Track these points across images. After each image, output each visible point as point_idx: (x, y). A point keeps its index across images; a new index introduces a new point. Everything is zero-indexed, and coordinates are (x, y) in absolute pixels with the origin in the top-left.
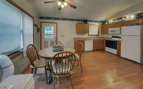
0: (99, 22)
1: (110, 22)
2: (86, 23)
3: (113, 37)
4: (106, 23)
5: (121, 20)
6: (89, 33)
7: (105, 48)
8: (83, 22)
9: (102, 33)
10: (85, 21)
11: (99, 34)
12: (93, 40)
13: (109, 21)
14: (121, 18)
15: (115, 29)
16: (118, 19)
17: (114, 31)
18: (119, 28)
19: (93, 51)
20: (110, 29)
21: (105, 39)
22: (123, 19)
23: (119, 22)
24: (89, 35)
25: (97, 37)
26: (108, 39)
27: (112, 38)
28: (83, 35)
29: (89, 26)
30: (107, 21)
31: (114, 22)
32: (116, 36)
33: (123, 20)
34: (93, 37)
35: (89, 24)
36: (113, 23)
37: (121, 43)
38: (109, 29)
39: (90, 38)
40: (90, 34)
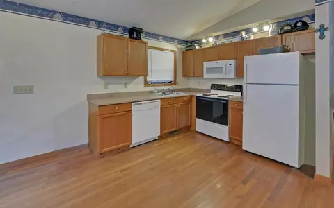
0: (176, 41)
1: (208, 42)
2: (138, 38)
3: (214, 87)
4: (197, 47)
5: (238, 39)
6: (145, 76)
7: (193, 122)
8: (126, 36)
9: (185, 75)
10: (135, 33)
11: (177, 80)
12: (162, 99)
13: (204, 41)
14: (237, 33)
15: (222, 63)
16: (226, 36)
17: (219, 70)
18: (233, 62)
19: (161, 137)
20: (207, 65)
21: (193, 94)
22: (243, 34)
23: (231, 44)
24: (146, 83)
25: (171, 87)
26: (201, 95)
27: (213, 92)
28: (126, 84)
29: (149, 50)
30: (200, 40)
31: (219, 42)
32: (221, 85)
33: (243, 39)
34: (160, 88)
35: (146, 43)
36: (215, 47)
37: (245, 106)
38: (204, 63)
39: (152, 92)
40: (149, 79)
